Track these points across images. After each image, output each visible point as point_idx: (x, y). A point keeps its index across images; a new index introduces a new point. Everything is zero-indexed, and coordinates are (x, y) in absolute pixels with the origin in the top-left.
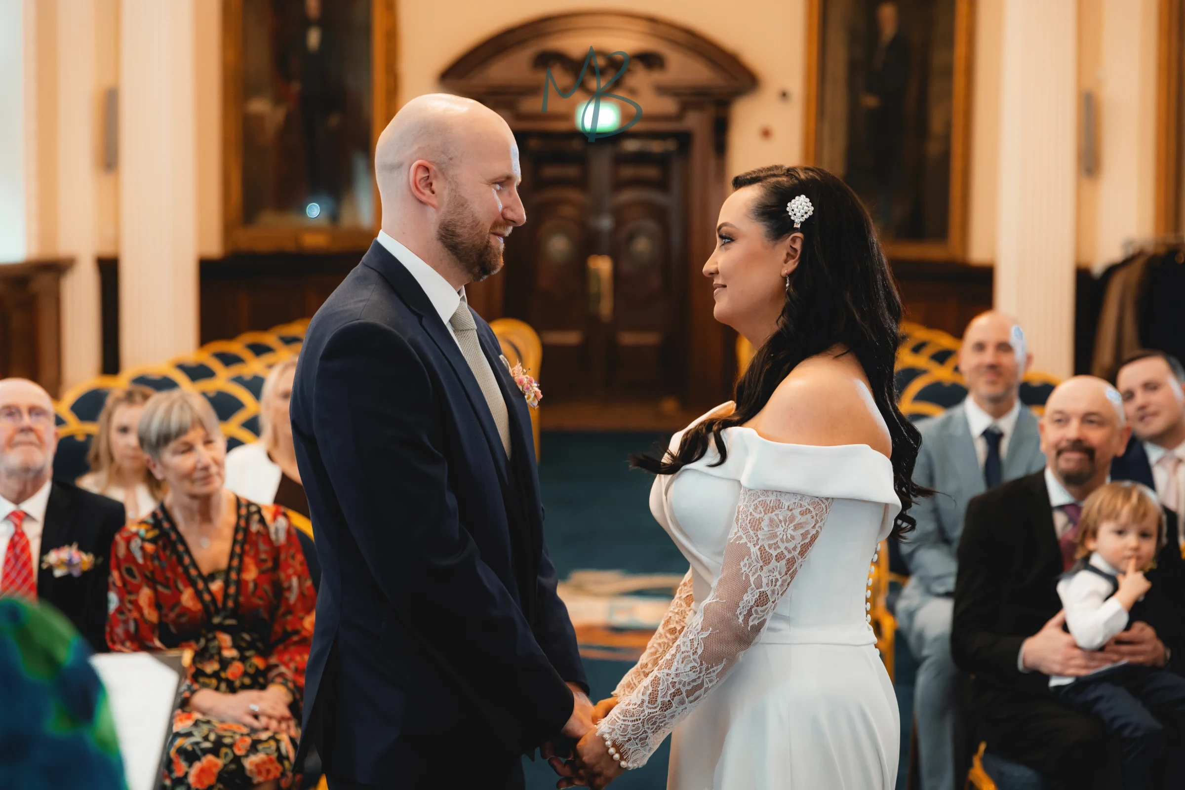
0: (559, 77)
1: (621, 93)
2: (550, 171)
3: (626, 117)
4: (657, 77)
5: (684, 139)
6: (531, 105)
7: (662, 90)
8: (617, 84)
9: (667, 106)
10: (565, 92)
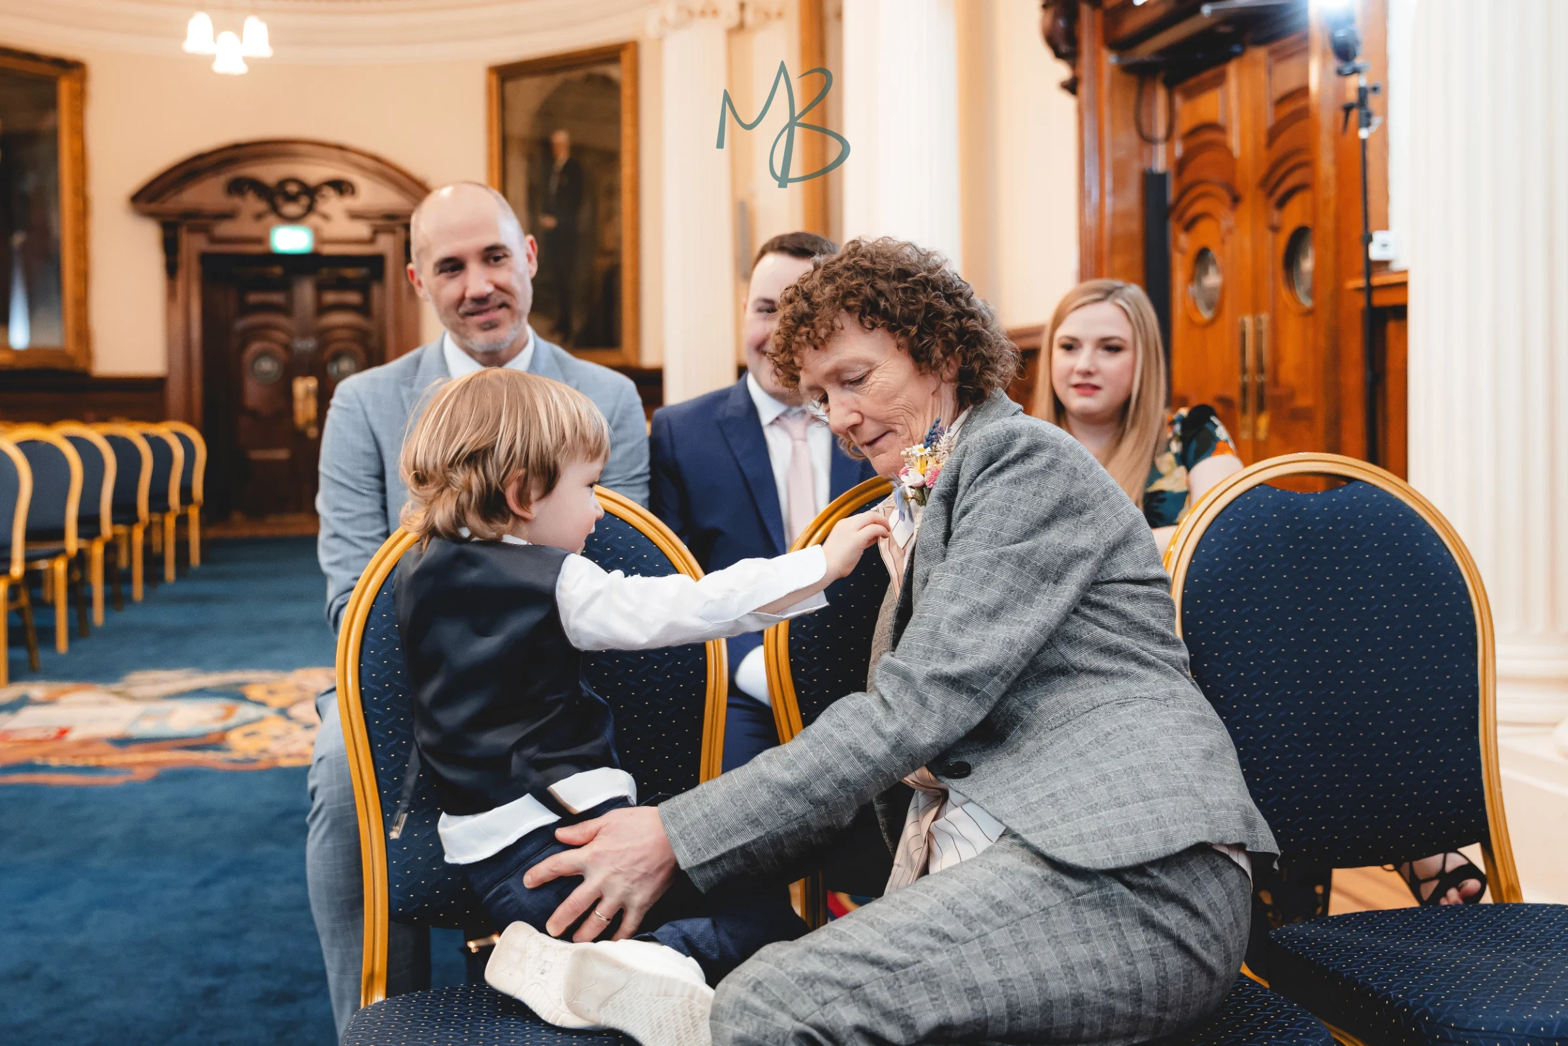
0: (252, 204)
1: (314, 219)
2: (254, 298)
3: (319, 239)
4: (349, 202)
5: (376, 263)
6: (225, 229)
7: (355, 216)
8: (310, 209)
9: (362, 230)
10: (259, 217)
